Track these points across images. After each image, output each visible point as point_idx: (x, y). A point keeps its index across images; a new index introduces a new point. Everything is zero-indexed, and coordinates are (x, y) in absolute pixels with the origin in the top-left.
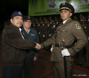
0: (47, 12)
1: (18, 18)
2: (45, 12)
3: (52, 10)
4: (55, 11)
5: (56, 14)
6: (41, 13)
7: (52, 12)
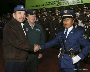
0: (46, 5)
1: (20, 13)
2: (43, 5)
3: (52, 3)
4: (55, 4)
5: (57, 6)
6: (40, 6)
7: (51, 4)
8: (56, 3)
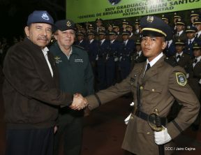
1: (40, 28)
4: (122, 11)
7: (115, 12)
8: (124, 10)
